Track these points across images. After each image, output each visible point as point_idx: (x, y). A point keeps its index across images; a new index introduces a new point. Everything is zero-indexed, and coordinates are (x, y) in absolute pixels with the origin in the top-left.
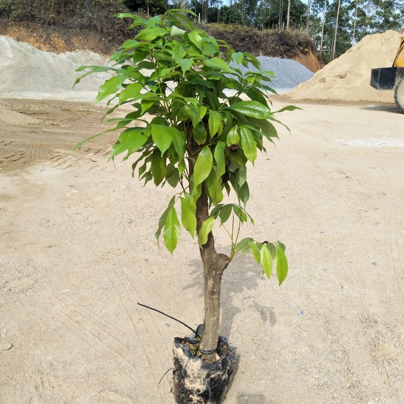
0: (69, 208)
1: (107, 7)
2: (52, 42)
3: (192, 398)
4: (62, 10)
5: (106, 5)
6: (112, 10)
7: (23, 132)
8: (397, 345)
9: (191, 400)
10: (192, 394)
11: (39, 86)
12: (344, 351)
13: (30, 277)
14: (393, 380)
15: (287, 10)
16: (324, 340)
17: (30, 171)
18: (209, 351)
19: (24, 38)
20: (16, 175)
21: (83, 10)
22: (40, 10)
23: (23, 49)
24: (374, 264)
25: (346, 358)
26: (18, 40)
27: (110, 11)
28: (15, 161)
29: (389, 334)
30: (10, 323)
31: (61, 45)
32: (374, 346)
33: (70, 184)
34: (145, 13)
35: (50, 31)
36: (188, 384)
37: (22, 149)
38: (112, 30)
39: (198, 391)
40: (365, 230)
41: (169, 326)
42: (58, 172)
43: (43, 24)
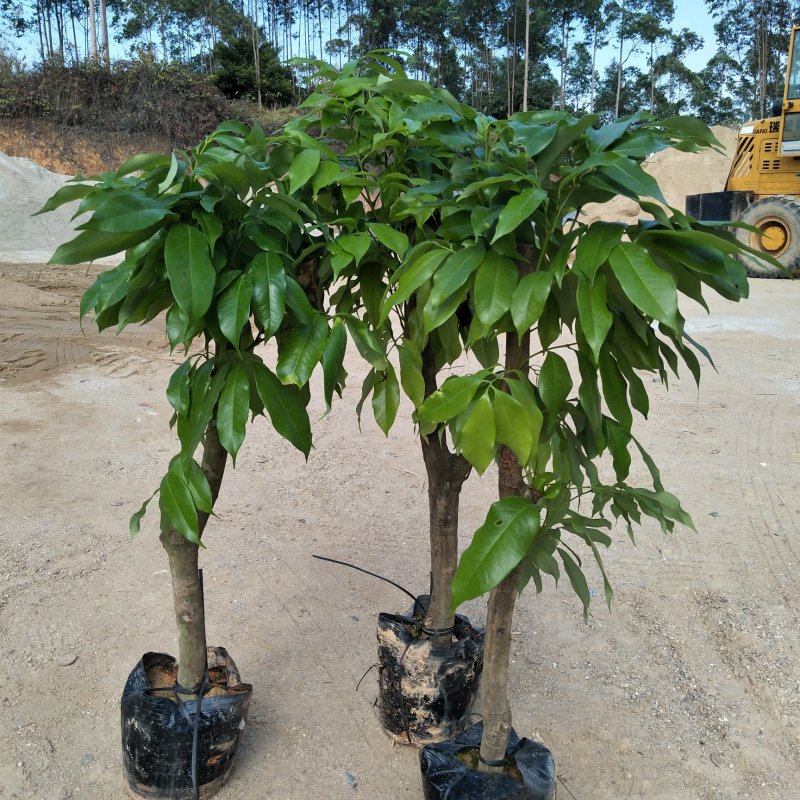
0: (144, 441)
1: (183, 92)
2: (76, 157)
3: (415, 714)
4: (96, 96)
5: (181, 86)
6: (192, 96)
7: (33, 319)
8: (764, 635)
9: (414, 717)
10: (415, 705)
11: (53, 239)
12: (672, 647)
13: (91, 552)
14: (760, 685)
15: (522, 95)
16: (635, 632)
17: (61, 383)
18: (442, 630)
19: (21, 149)
20: (35, 389)
21: (137, 97)
22: (52, 98)
23: (18, 170)
24: (713, 514)
25: (675, 656)
26: (10, 153)
27: (188, 99)
28: (28, 366)
29: (749, 619)
30: (66, 624)
31: (93, 162)
32: (722, 636)
33: (141, 402)
34: (254, 101)
35: (71, 135)
36: (407, 689)
37: (38, 347)
38: (193, 134)
39: (426, 698)
40: (694, 464)
41: (357, 620)
42: (115, 382)
43: (59, 122)
